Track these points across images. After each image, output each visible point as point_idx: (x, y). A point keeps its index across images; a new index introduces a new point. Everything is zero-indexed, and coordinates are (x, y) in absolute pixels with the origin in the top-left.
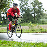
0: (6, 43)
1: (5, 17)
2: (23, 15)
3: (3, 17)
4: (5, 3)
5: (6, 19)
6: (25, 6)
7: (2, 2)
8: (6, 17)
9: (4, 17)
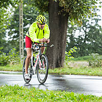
0: (87, 100)
1: (82, 38)
3: (77, 37)
4: (84, 5)
5: (85, 41)
7: (78, 1)
8: (84, 38)
9: (79, 36)
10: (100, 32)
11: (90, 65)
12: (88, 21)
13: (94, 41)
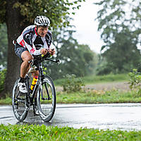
2: (109, 48)
6: (113, 20)
10: (76, 47)
11: (65, 90)
12: (60, 33)
13: (69, 60)
